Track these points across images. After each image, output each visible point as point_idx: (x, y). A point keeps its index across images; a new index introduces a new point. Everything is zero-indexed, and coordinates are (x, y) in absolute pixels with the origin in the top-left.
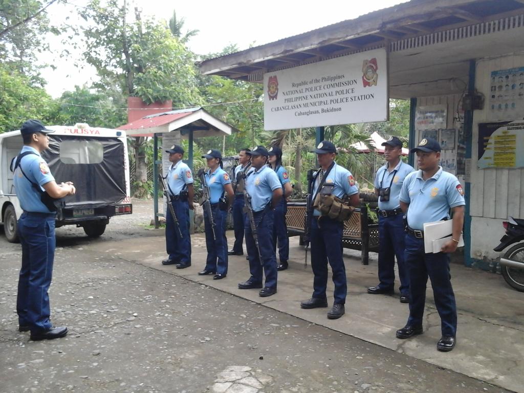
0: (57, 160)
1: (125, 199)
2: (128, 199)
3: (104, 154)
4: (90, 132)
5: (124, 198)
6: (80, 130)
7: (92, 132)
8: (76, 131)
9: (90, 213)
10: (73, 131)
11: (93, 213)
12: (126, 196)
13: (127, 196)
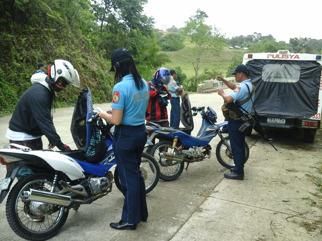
0: (258, 78)
1: (316, 115)
2: (318, 115)
3: (301, 75)
4: (290, 57)
5: (314, 115)
6: (281, 56)
7: (291, 57)
8: (278, 56)
9: (282, 122)
10: (275, 56)
11: (284, 122)
12: (316, 113)
13: (318, 113)
